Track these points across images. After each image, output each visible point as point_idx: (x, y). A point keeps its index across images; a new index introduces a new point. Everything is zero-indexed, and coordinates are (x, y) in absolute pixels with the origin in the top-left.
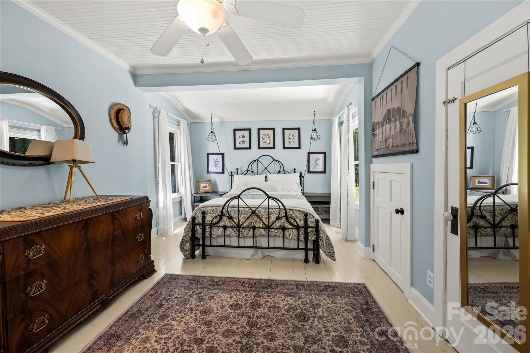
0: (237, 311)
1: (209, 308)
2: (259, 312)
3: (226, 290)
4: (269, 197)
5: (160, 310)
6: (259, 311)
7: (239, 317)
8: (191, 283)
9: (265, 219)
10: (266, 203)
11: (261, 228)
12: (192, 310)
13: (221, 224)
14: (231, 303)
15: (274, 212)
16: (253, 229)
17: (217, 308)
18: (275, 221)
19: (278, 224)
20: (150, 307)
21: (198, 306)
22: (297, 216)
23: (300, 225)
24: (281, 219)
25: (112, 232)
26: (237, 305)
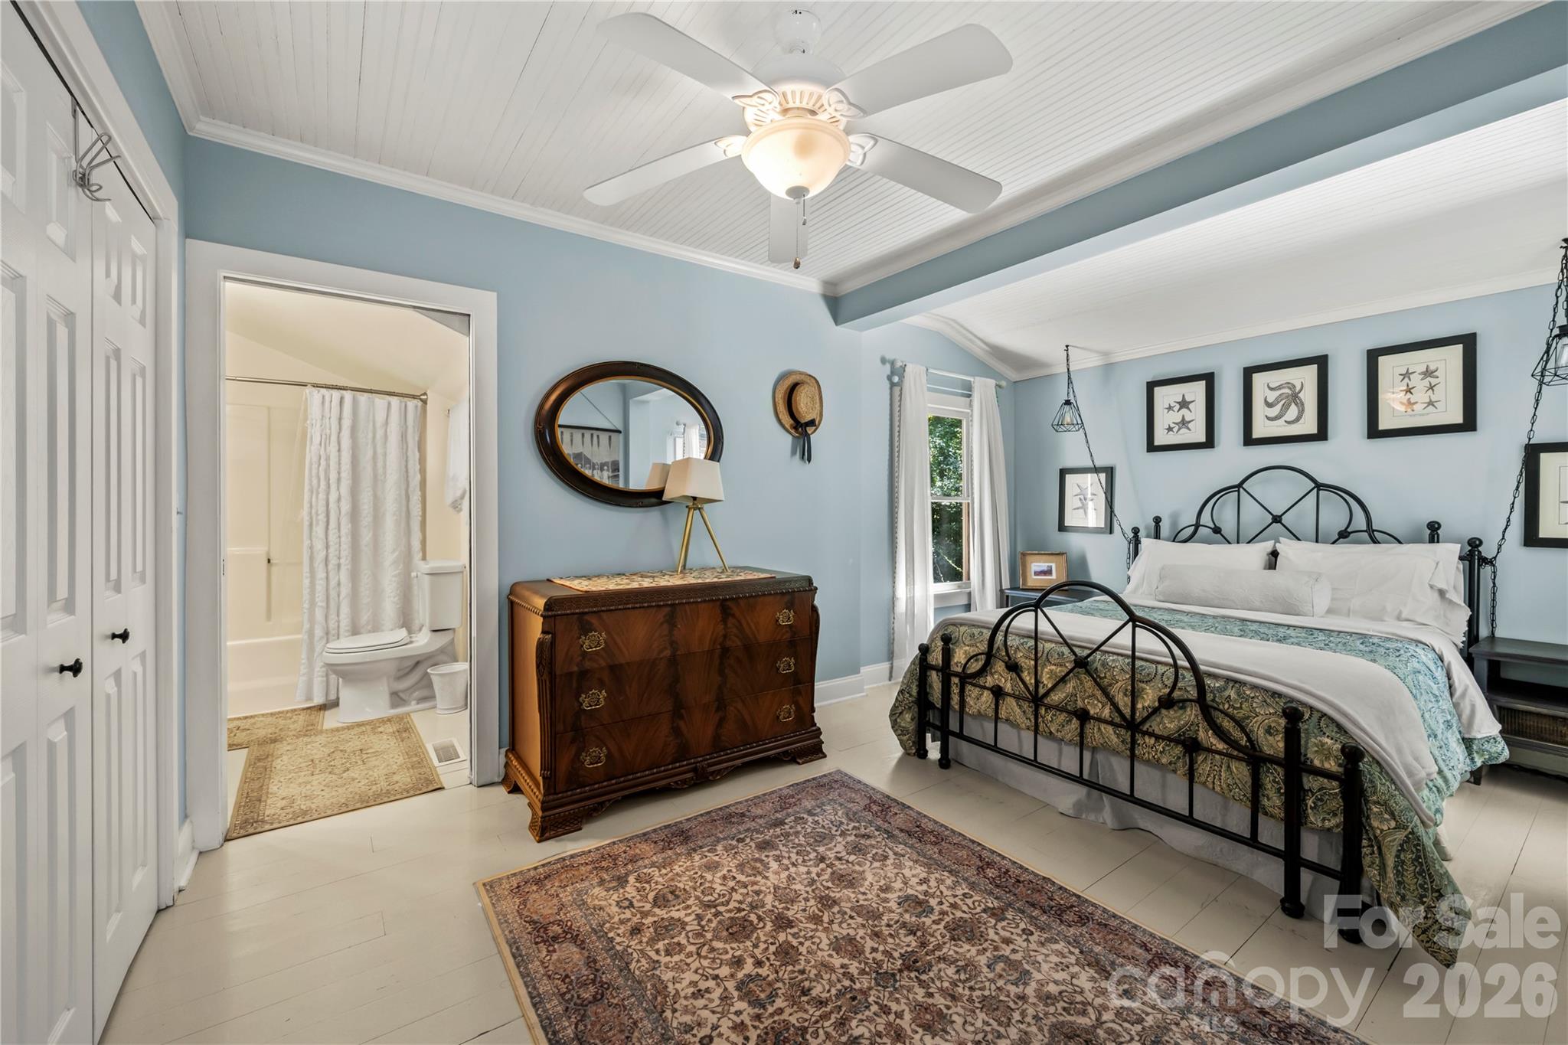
0: (907, 916)
1: (855, 875)
2: (960, 950)
3: (931, 858)
4: (1134, 620)
5: (772, 831)
6: (962, 947)
7: (900, 931)
8: (868, 808)
9: (1121, 694)
10: (1124, 639)
11: (1105, 722)
12: (822, 859)
13: (989, 681)
14: (910, 892)
15: (1158, 677)
16: (1078, 718)
17: (872, 884)
18: (1155, 711)
19: (1170, 722)
20: (761, 817)
21: (840, 859)
22: (1253, 710)
23: (1268, 751)
24: (1183, 708)
25: (721, 640)
26: (920, 903)
